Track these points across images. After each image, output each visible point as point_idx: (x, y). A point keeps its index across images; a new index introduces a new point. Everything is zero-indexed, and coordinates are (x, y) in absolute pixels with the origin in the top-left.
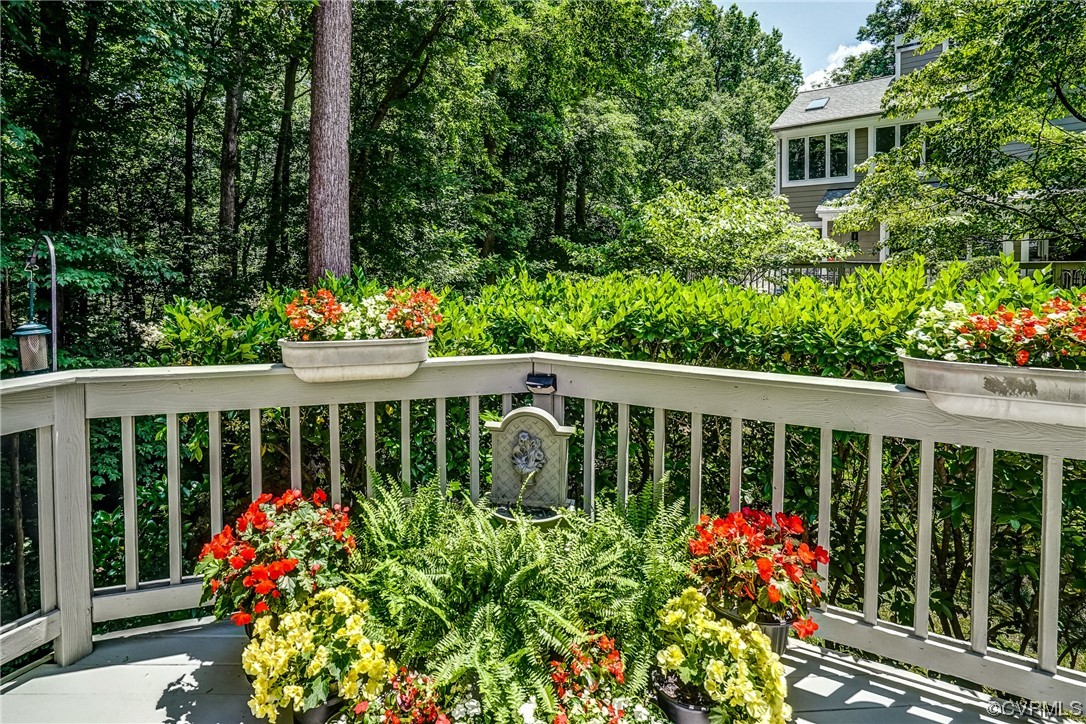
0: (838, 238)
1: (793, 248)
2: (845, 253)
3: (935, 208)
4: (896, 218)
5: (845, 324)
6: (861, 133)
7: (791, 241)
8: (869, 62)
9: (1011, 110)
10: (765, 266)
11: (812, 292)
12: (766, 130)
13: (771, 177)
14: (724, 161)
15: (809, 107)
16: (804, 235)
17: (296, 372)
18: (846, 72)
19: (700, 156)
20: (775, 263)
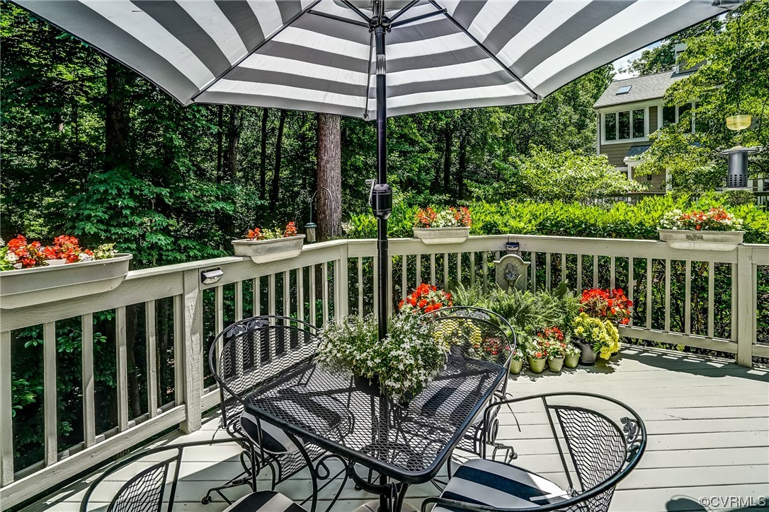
0: (638, 179)
1: (611, 186)
2: (642, 188)
3: (698, 159)
4: (674, 166)
5: (638, 221)
6: (653, 110)
7: (609, 181)
8: (659, 55)
9: (746, 99)
10: (593, 197)
11: (624, 208)
12: (588, 103)
13: (591, 134)
14: (560, 126)
15: (618, 92)
16: (617, 177)
17: (424, 241)
18: (643, 61)
19: (543, 122)
20: (600, 194)
